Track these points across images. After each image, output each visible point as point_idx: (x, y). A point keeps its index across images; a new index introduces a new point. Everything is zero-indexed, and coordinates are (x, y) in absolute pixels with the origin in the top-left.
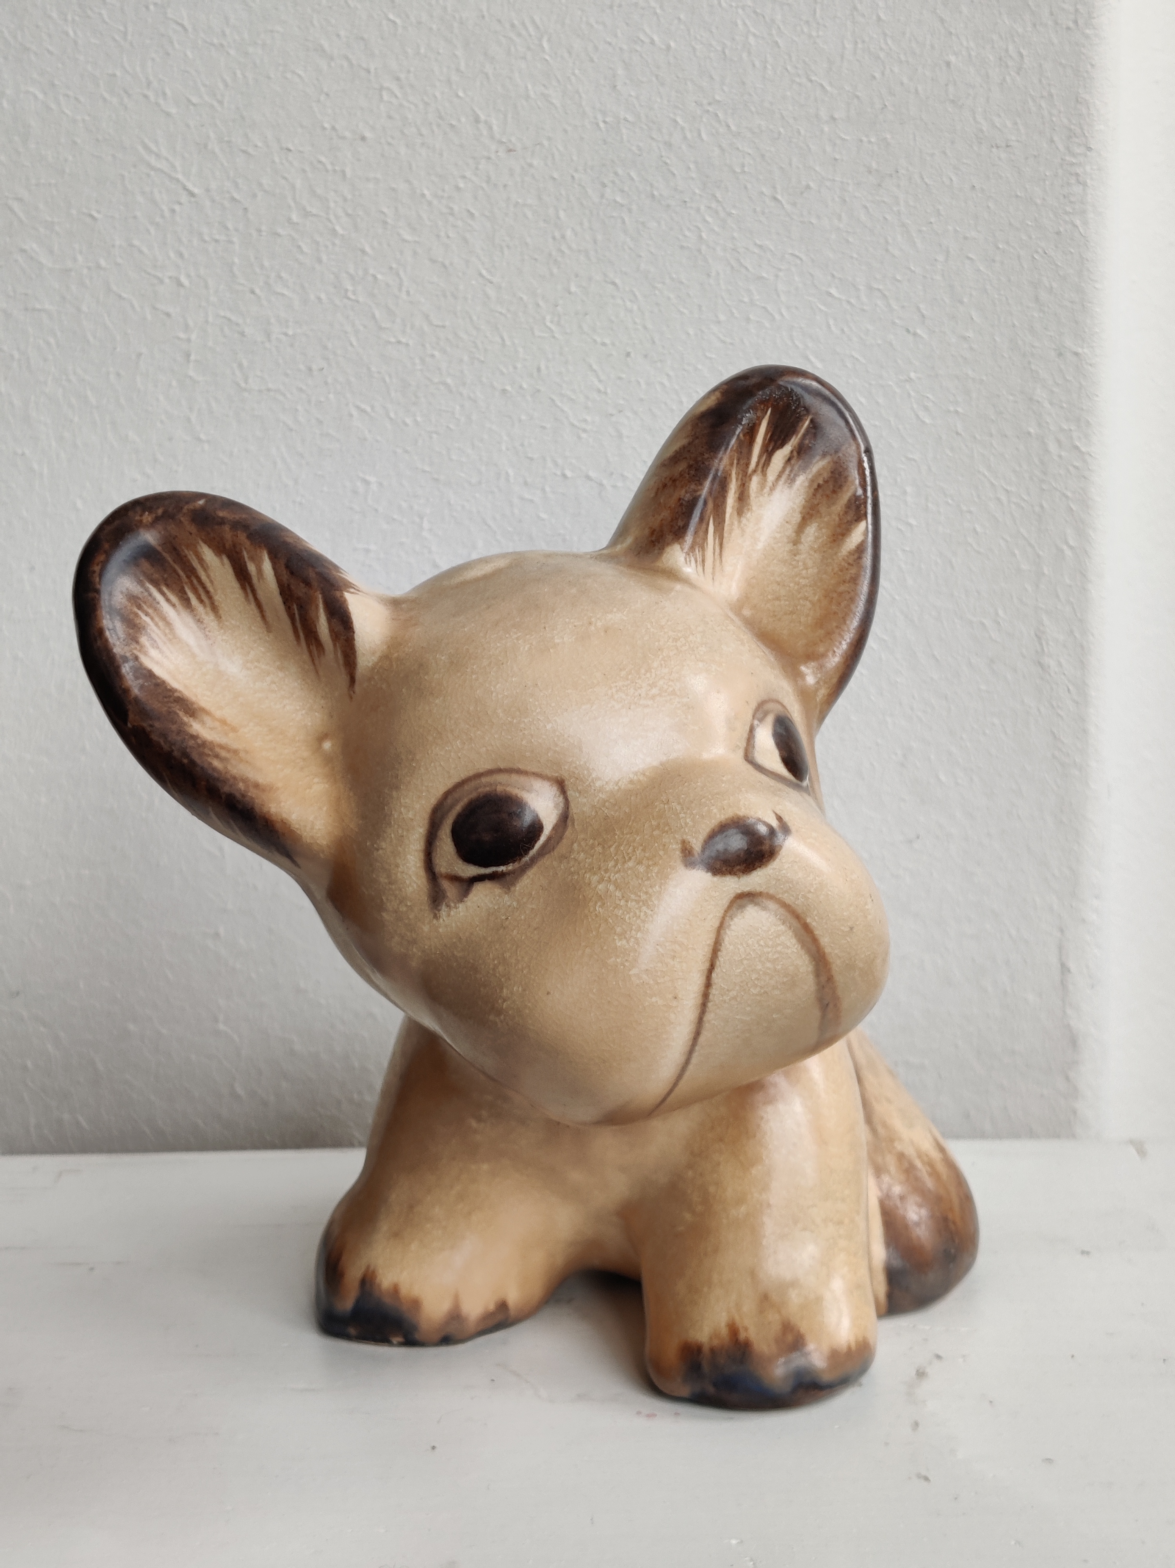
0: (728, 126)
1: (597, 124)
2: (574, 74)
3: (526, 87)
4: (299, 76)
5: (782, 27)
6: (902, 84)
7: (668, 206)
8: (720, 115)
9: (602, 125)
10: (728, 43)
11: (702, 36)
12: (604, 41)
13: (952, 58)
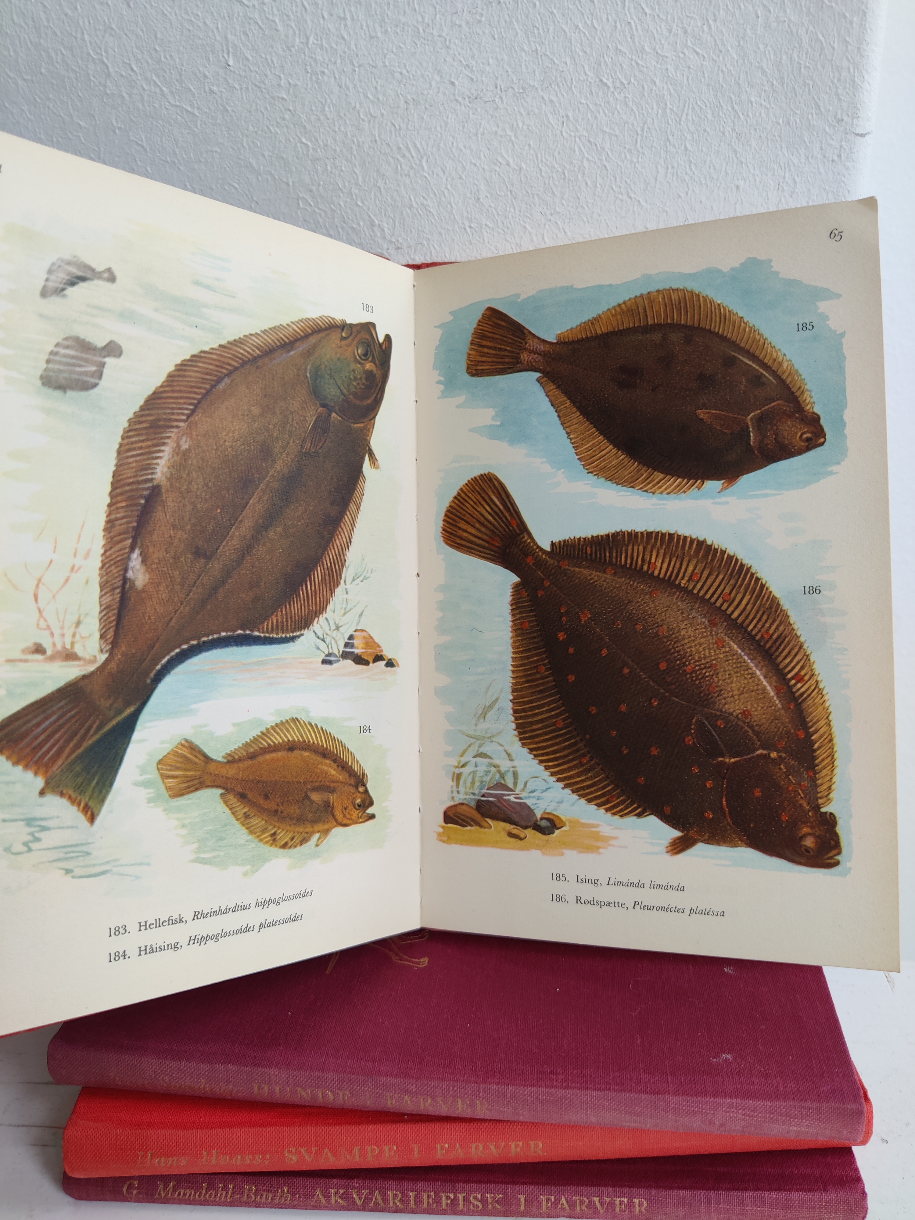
0: (565, 232)
1: (465, 229)
2: (447, 189)
3: (410, 199)
4: (235, 188)
5: (609, 153)
6: (701, 202)
8: (559, 222)
9: (468, 229)
10: (568, 167)
11: (547, 160)
12: (471, 162)
13: (741, 183)
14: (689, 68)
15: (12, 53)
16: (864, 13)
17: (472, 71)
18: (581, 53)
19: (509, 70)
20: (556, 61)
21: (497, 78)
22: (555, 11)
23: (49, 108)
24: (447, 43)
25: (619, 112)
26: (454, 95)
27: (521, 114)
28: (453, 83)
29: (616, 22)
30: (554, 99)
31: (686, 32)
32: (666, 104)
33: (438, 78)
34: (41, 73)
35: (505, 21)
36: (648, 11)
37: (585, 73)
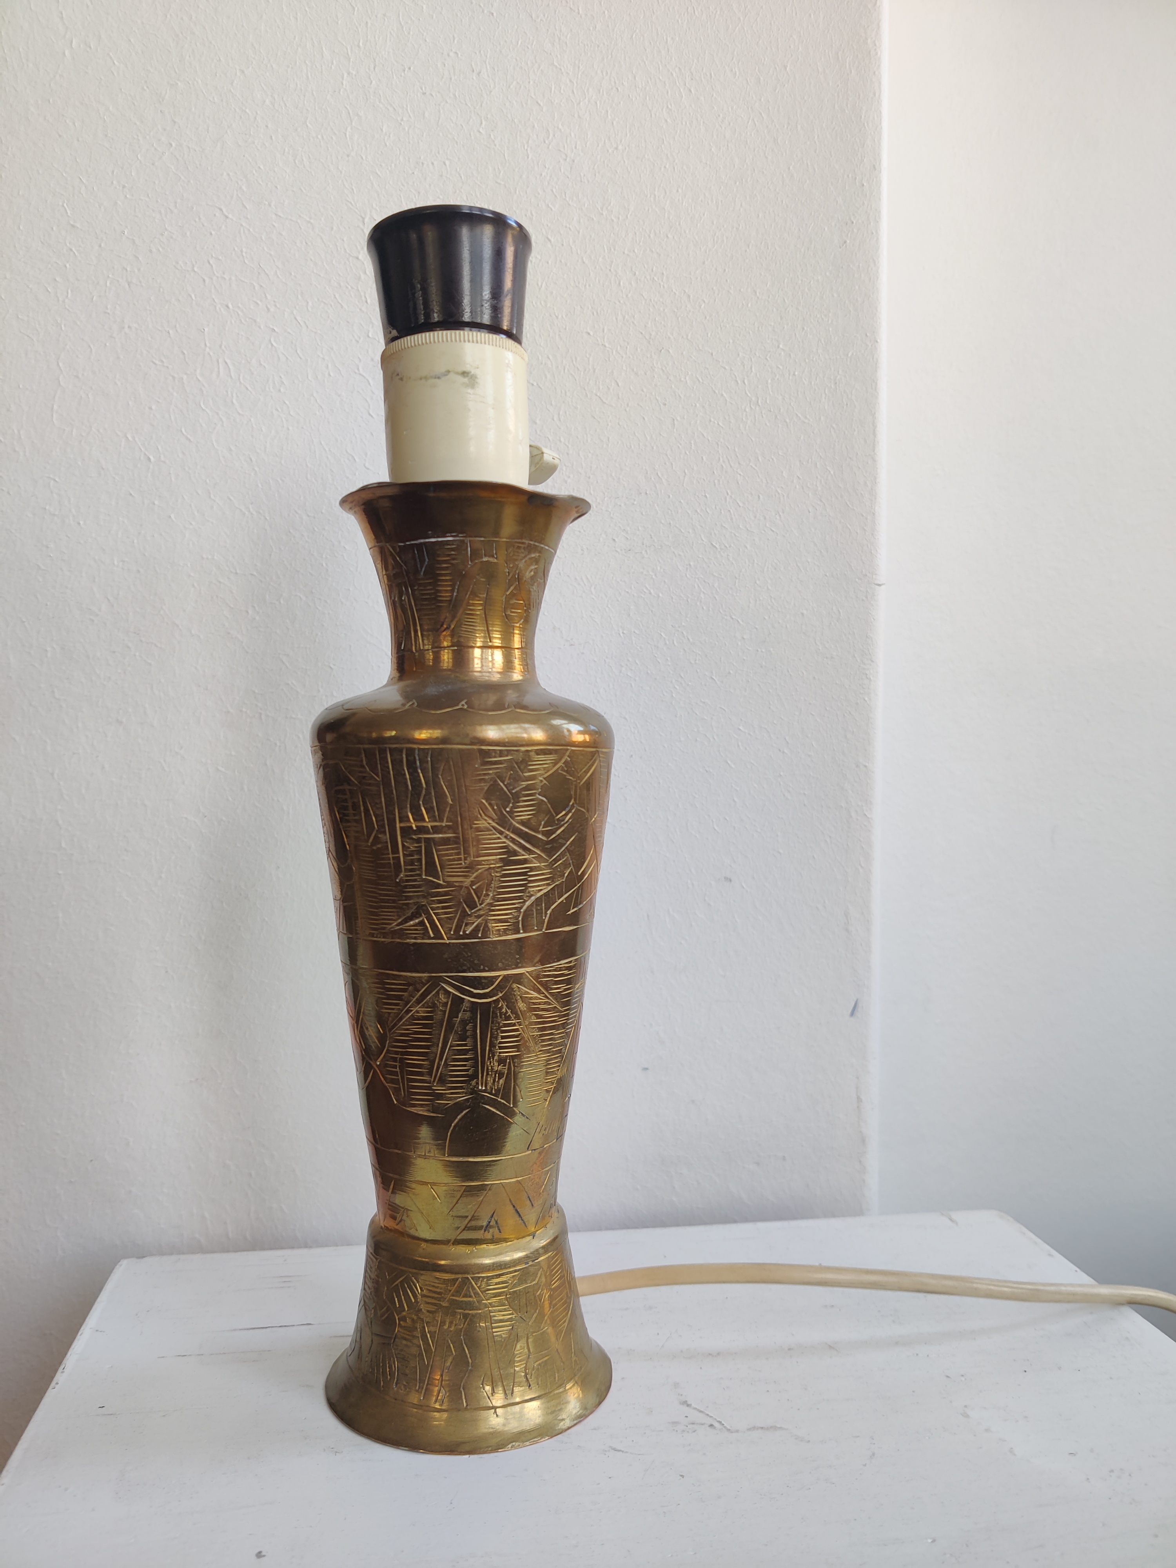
0: (688, 639)
2: (607, 606)
6: (779, 623)
7: (656, 679)
8: (684, 633)
9: (621, 634)
12: (625, 591)
13: (805, 612)
14: (768, 539)
15: (302, 498)
16: (874, 514)
17: (627, 533)
18: (699, 527)
19: (652, 534)
20: (683, 531)
21: (644, 539)
22: (682, 501)
23: (323, 535)
24: (612, 515)
25: (724, 564)
26: (615, 547)
27: (659, 561)
28: (614, 540)
29: (721, 510)
30: (681, 554)
31: (765, 518)
32: (754, 561)
33: (603, 535)
34: (322, 513)
35: (650, 505)
36: (741, 504)
37: (702, 540)
